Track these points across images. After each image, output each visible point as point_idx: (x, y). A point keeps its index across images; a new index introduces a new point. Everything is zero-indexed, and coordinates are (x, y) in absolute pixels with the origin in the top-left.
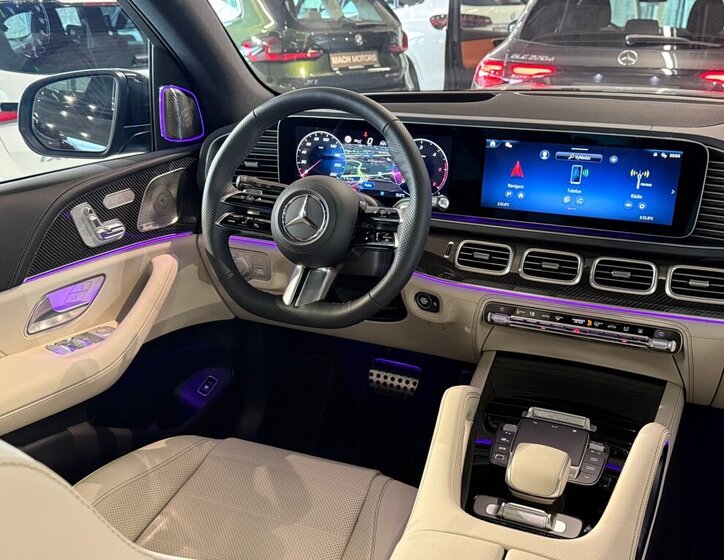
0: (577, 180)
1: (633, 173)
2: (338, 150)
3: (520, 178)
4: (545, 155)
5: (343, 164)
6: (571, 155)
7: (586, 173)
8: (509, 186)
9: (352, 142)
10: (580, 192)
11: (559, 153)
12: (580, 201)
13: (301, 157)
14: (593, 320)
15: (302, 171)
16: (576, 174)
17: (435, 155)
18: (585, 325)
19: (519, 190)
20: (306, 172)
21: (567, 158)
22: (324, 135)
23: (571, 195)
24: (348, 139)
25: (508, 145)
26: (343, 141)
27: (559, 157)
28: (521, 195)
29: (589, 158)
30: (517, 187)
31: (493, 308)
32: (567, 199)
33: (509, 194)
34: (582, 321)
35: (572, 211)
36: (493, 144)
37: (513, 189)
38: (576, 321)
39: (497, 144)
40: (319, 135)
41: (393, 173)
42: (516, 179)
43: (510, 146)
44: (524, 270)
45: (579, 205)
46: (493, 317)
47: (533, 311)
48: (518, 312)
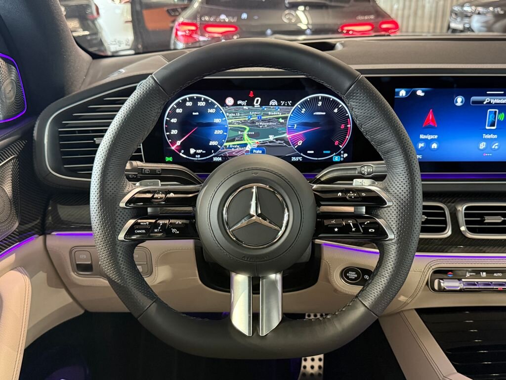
0: (493, 125)
2: (218, 114)
4: (459, 101)
5: (226, 130)
6: (487, 100)
7: (502, 117)
8: (422, 137)
9: (235, 104)
10: (496, 136)
11: (474, 98)
12: (495, 146)
13: (170, 126)
15: (173, 143)
16: (492, 119)
17: (336, 111)
19: (433, 140)
20: (179, 143)
21: (482, 102)
22: (199, 99)
23: (485, 140)
24: (230, 101)
25: (420, 93)
26: (223, 104)
27: (474, 102)
28: (434, 146)
29: (505, 101)
30: (429, 137)
31: (441, 273)
32: (482, 145)
33: (421, 145)
35: (488, 157)
36: (403, 93)
37: (425, 140)
39: (407, 93)
40: (191, 99)
41: (286, 135)
42: (429, 130)
43: (422, 94)
44: (467, 228)
45: (494, 150)
46: (442, 284)
47: (483, 271)
48: (468, 275)
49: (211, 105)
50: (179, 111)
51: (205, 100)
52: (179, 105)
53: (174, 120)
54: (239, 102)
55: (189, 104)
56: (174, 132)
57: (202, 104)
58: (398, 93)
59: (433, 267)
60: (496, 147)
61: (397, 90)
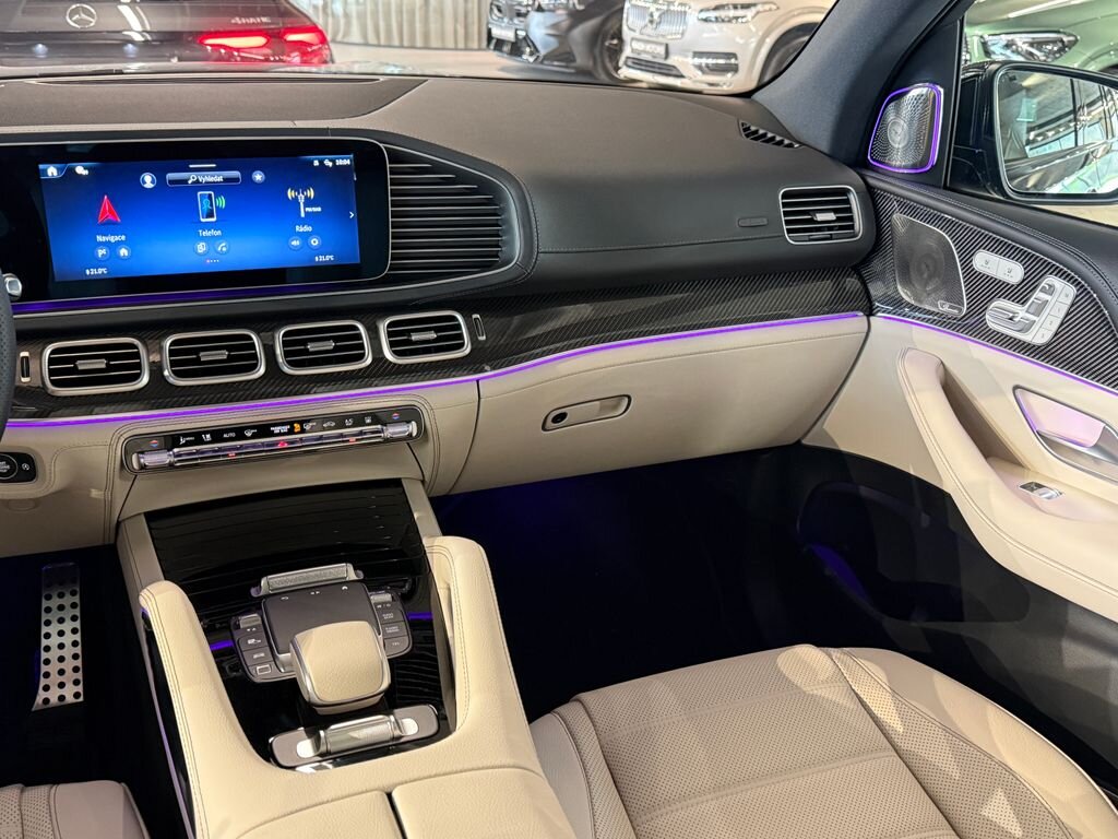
0: (210, 215)
1: (291, 194)
3: (115, 223)
4: (148, 180)
6: (192, 177)
7: (222, 202)
8: (100, 238)
10: (219, 233)
11: (171, 176)
12: (222, 247)
14: (302, 422)
16: (207, 206)
18: (291, 432)
19: (119, 243)
21: (185, 181)
23: (204, 239)
25: (80, 170)
27: (171, 182)
28: (124, 252)
29: (220, 179)
30: (113, 239)
31: (136, 445)
32: (201, 247)
33: (101, 252)
34: (285, 429)
35: (212, 264)
36: (52, 171)
37: (106, 244)
38: (276, 430)
39: (58, 169)
42: (110, 226)
43: (86, 172)
44: (174, 372)
45: (222, 253)
46: (142, 460)
47: (206, 433)
48: (183, 441)
58: (45, 171)
59: (126, 436)
60: (224, 249)
61: (41, 166)
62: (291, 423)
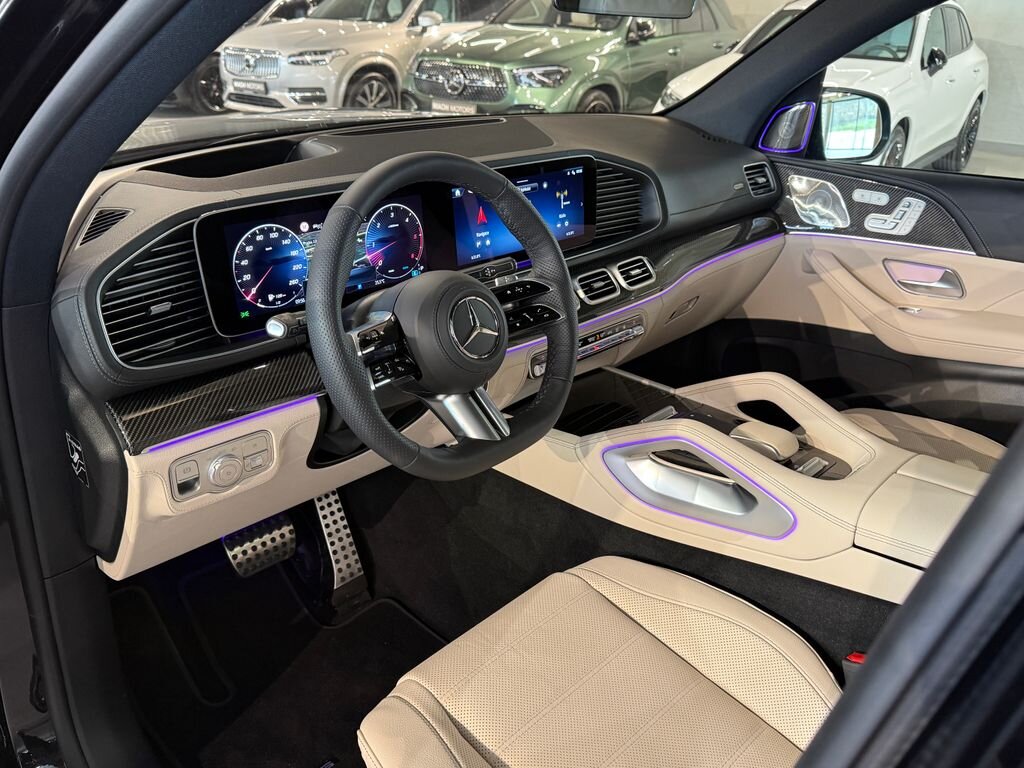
49: (284, 235)
50: (249, 249)
51: (278, 230)
52: (249, 242)
53: (245, 263)
54: (315, 226)
55: (260, 238)
56: (247, 277)
57: (274, 235)
58: (455, 193)
61: (453, 190)
62: (595, 335)
